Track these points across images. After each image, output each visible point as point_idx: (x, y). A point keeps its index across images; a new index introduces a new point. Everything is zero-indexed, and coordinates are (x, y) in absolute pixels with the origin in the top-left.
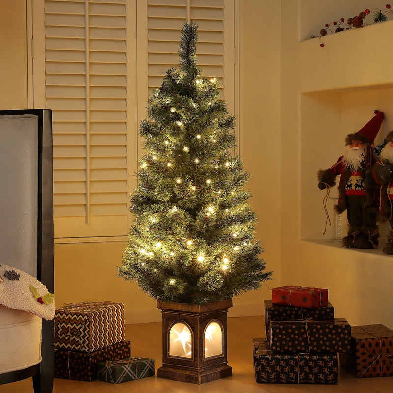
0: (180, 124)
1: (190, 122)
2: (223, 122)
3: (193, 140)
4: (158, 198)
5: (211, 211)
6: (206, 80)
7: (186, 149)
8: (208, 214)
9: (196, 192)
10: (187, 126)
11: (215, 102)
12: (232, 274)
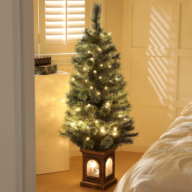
0: (92, 59)
1: (97, 58)
2: (114, 56)
3: (99, 67)
4: (80, 99)
5: (108, 105)
6: (105, 34)
7: (95, 72)
8: (106, 107)
9: (100, 95)
10: (96, 60)
11: (110, 46)
12: (119, 138)
